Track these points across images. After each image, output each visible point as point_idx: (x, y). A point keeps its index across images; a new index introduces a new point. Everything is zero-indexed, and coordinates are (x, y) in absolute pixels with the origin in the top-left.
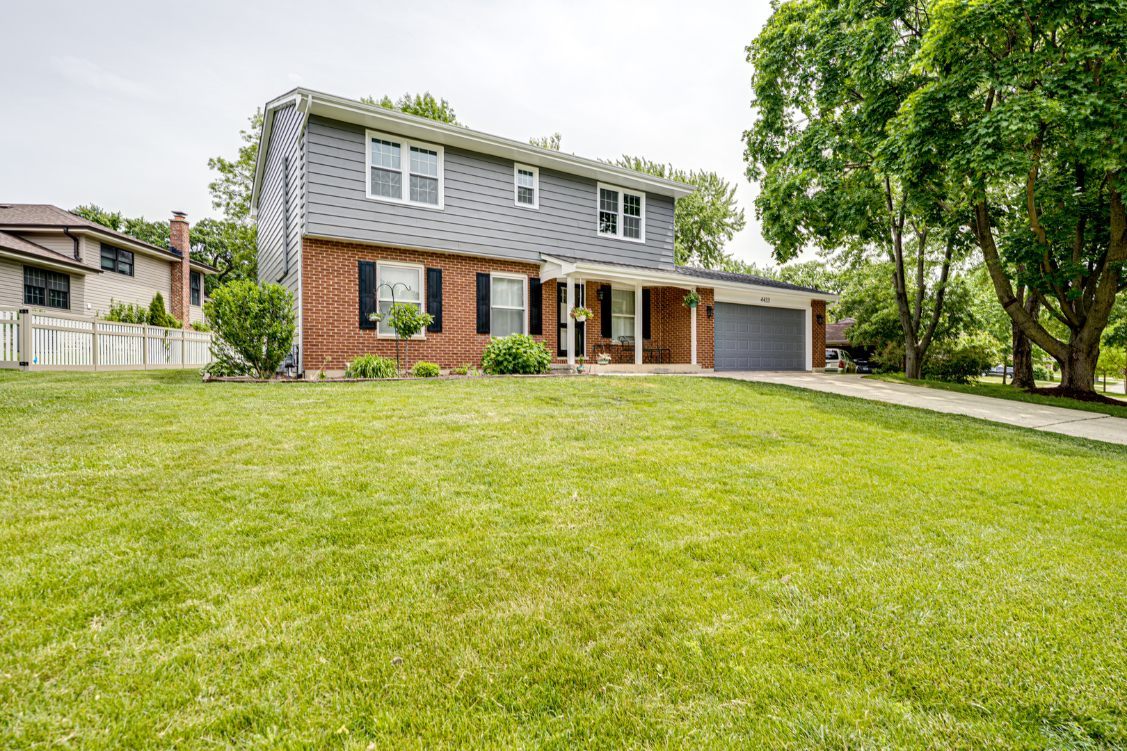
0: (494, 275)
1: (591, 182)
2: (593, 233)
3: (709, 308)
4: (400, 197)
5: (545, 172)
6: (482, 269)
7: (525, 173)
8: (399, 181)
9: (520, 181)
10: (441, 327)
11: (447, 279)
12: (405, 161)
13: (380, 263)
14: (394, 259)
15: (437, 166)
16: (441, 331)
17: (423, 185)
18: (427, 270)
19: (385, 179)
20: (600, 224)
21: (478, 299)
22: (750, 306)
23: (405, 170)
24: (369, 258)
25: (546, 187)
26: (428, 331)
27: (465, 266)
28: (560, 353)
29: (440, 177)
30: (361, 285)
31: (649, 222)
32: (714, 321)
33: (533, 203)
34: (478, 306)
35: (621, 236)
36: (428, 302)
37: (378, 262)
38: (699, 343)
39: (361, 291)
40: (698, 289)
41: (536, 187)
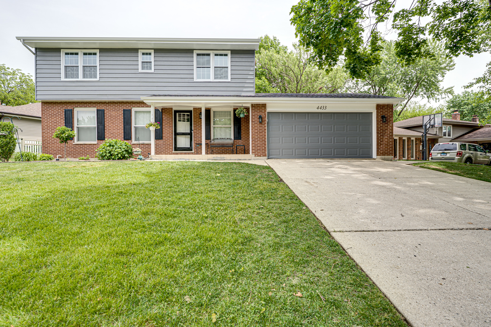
0: (134, 110)
1: (190, 51)
2: (190, 80)
3: (260, 117)
4: (78, 78)
5: (158, 51)
6: (127, 107)
7: (147, 54)
8: (78, 70)
9: (143, 59)
10: (104, 137)
11: (107, 114)
12: (81, 61)
13: (76, 110)
14: (81, 107)
15: (96, 60)
16: (103, 139)
17: (89, 70)
18: (98, 110)
19: (71, 70)
20: (197, 74)
21: (124, 123)
22: (308, 113)
23: (80, 65)
24: (69, 107)
25: (157, 59)
26: (98, 139)
27: (117, 107)
28: (176, 149)
29: (98, 65)
30: (65, 120)
31: (234, 68)
32: (266, 125)
33: (151, 69)
34: (124, 126)
35: (212, 79)
36: (98, 126)
37: (75, 109)
38: (252, 140)
39: (65, 123)
40: (252, 105)
41: (152, 60)
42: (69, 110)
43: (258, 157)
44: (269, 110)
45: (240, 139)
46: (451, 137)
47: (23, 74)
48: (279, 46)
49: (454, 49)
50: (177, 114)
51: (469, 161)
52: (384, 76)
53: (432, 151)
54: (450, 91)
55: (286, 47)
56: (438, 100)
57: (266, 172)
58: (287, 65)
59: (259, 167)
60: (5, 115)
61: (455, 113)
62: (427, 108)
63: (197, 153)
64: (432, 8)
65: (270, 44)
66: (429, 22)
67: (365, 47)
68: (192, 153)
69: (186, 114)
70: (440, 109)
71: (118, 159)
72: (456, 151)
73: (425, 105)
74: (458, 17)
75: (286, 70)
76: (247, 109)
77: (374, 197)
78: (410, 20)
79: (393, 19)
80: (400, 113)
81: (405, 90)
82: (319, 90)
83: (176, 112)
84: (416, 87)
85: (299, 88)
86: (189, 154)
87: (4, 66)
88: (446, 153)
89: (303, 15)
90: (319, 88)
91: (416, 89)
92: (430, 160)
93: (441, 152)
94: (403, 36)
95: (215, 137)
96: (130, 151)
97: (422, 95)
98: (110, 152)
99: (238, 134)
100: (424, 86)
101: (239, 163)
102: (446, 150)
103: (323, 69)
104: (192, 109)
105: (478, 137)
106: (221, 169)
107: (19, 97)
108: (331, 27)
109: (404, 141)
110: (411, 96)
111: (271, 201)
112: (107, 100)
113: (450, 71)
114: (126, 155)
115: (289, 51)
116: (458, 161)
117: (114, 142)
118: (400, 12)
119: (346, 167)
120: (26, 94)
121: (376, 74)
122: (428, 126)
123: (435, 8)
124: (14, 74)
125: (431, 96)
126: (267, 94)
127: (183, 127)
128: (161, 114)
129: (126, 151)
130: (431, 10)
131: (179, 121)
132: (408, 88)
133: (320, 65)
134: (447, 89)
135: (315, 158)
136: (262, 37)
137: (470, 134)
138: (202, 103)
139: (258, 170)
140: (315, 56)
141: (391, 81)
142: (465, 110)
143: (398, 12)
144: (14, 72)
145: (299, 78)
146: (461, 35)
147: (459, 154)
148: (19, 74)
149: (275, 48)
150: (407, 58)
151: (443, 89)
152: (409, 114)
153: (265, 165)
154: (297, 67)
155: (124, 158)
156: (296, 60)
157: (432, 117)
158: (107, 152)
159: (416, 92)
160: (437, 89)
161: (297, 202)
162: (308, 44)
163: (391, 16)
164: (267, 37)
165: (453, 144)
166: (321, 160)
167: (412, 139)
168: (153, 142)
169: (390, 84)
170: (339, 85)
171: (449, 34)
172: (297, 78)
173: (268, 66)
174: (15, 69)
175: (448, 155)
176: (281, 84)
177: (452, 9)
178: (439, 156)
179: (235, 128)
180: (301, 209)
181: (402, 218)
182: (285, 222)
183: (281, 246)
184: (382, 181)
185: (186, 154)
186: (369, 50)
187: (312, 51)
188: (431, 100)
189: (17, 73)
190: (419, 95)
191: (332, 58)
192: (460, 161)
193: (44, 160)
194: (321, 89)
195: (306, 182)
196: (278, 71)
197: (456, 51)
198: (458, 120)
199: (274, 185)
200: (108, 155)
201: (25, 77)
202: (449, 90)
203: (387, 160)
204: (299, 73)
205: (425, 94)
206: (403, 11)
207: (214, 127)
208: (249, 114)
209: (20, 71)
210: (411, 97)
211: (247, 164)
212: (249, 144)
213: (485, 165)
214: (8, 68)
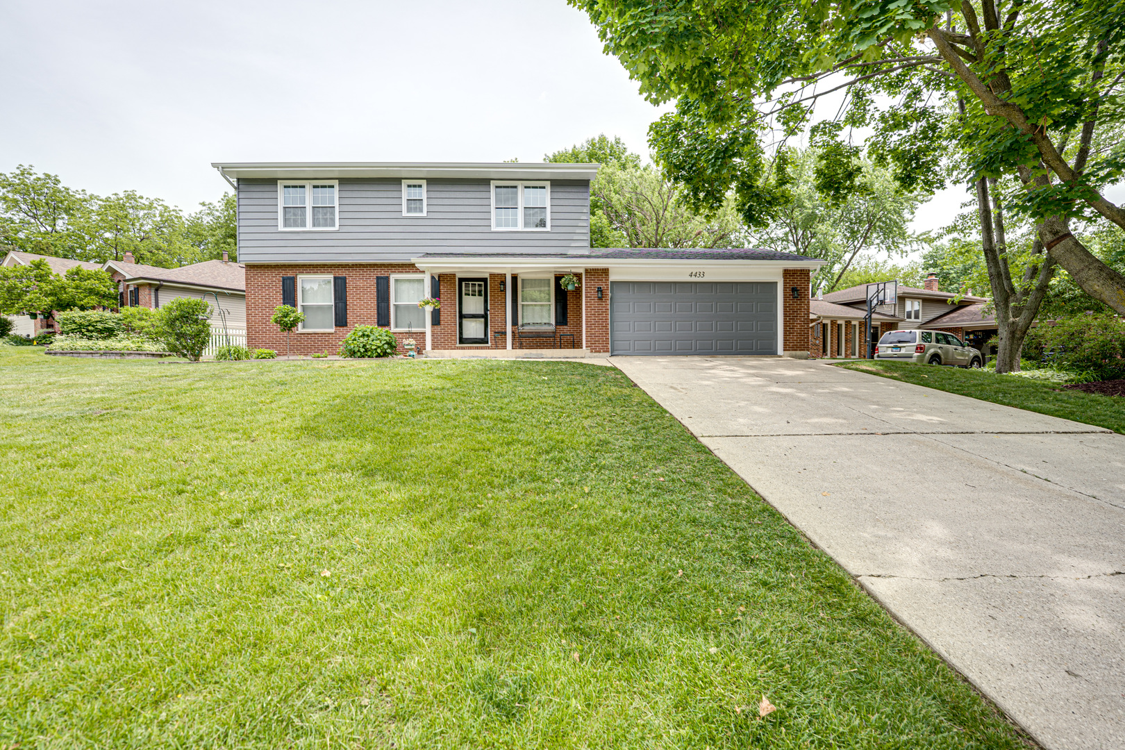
0: (393, 277)
1: (484, 182)
2: (486, 229)
3: (600, 290)
4: (304, 225)
5: (432, 181)
6: (382, 273)
7: (415, 186)
8: (304, 214)
9: (409, 194)
10: (346, 322)
11: (350, 284)
12: (309, 198)
13: (300, 278)
14: (308, 272)
15: (334, 196)
16: (346, 326)
17: (323, 213)
18: (335, 278)
19: (294, 214)
20: (497, 219)
21: (378, 298)
22: (675, 283)
23: (309, 205)
24: (290, 274)
25: (433, 195)
26: (336, 325)
27: (366, 273)
28: (462, 340)
29: (336, 204)
30: (284, 294)
31: (556, 209)
32: (609, 302)
33: (421, 211)
34: (378, 303)
35: (520, 227)
36: (336, 303)
37: (298, 277)
38: (587, 327)
39: (284, 299)
40: (586, 271)
41: (424, 197)
42: (289, 278)
43: (595, 354)
44: (612, 278)
45: (566, 325)
46: (920, 320)
47: (166, 208)
48: (626, 154)
49: (907, 180)
50: (463, 283)
51: (935, 360)
52: (810, 211)
53: (879, 345)
54: (926, 239)
55: (638, 157)
56: (905, 254)
57: (612, 375)
58: (639, 191)
59: (600, 368)
60: (165, 284)
61: (930, 278)
62: (888, 268)
63: (497, 348)
64: (873, 115)
65: (608, 151)
66: (869, 136)
67: (767, 179)
68: (488, 348)
69: (477, 283)
70: (912, 268)
71: (377, 357)
72: (915, 344)
73: (885, 262)
74: (912, 130)
75: (638, 200)
76: (579, 276)
77: (761, 404)
78: (837, 135)
79: (809, 134)
80: (840, 276)
81: (848, 235)
82: (696, 235)
83: (461, 280)
84: (868, 230)
85: (660, 232)
86: (482, 348)
87: (134, 194)
88: (900, 347)
89: (668, 134)
90: (694, 233)
91: (866, 234)
92: (876, 359)
93: (892, 345)
94: (826, 160)
95: (525, 321)
96: (393, 343)
97: (878, 244)
98: (364, 346)
99: (562, 318)
100: (881, 228)
101: (569, 363)
102: (900, 342)
103: (701, 214)
104: (487, 276)
105: (963, 321)
106: (545, 370)
107: (158, 249)
108: (710, 157)
109: (839, 326)
110: (859, 245)
111: (624, 408)
112: (350, 262)
113: (924, 203)
114: (388, 351)
115: (642, 165)
116: (917, 360)
117: (369, 330)
118: (819, 124)
119: (732, 368)
120: (170, 242)
121: (798, 207)
122: (875, 302)
123: (877, 115)
124: (150, 207)
125: (893, 248)
126: (609, 250)
127: (473, 304)
128: (437, 284)
129: (387, 343)
130: (871, 118)
131: (466, 294)
132: (854, 232)
133: (696, 210)
134: (921, 235)
135: (686, 355)
136: (593, 139)
137: (952, 315)
138: (506, 266)
139: (600, 371)
140: (688, 194)
141: (822, 220)
142: (952, 271)
143: (816, 124)
144: (151, 203)
145: (661, 215)
146: (918, 160)
147: (920, 349)
148: (159, 208)
149: (619, 159)
150: (834, 195)
151: (914, 234)
152: (857, 279)
153: (609, 365)
154: (656, 194)
155: (385, 354)
156: (655, 182)
157: (881, 286)
158: (361, 345)
159: (868, 240)
160: (902, 235)
161: (659, 409)
162: (676, 179)
163: (807, 127)
164: (603, 139)
165: (911, 332)
166: (696, 358)
167: (853, 323)
168: (428, 329)
169: (820, 226)
170: (731, 227)
171: (899, 156)
172: (657, 214)
173: (605, 192)
174: (152, 198)
175: (903, 351)
176: (628, 224)
177: (905, 117)
178: (889, 352)
179: (558, 307)
180: (664, 417)
181: (786, 424)
182: (643, 429)
183: (641, 448)
184: (779, 387)
185: (477, 348)
186: (773, 181)
187: (682, 187)
188: (893, 253)
189: (155, 205)
190: (873, 244)
191: (715, 199)
192: (921, 359)
193: (264, 358)
194: (699, 233)
195: (671, 387)
196: (624, 202)
197: (911, 185)
198: (935, 291)
199: (627, 391)
200: (362, 350)
201: (169, 212)
202: (925, 236)
203: (800, 358)
204: (661, 206)
205: (882, 242)
206: (824, 123)
207: (523, 305)
208: (581, 283)
209: (161, 203)
210: (859, 248)
211: (581, 364)
212: (581, 331)
213: (959, 366)
214: (141, 197)
